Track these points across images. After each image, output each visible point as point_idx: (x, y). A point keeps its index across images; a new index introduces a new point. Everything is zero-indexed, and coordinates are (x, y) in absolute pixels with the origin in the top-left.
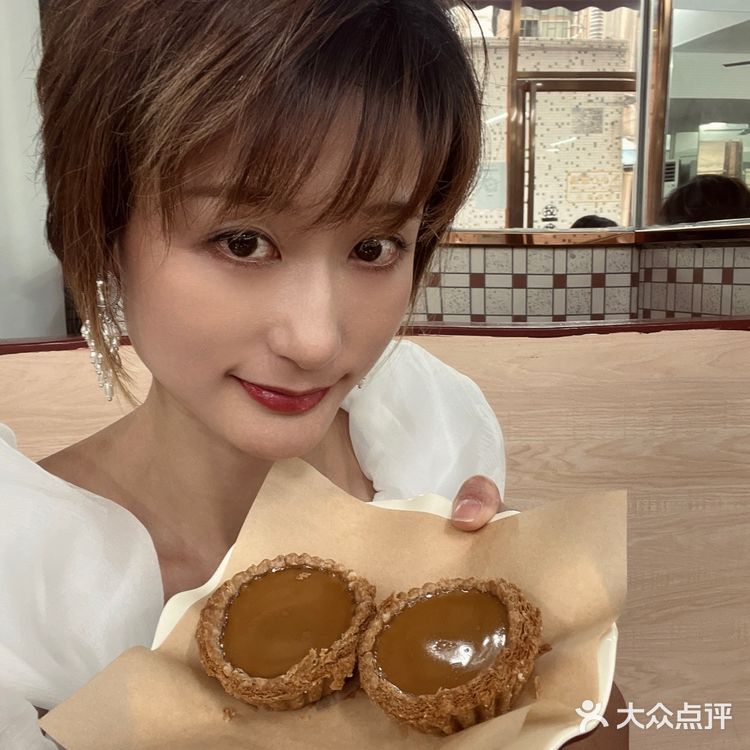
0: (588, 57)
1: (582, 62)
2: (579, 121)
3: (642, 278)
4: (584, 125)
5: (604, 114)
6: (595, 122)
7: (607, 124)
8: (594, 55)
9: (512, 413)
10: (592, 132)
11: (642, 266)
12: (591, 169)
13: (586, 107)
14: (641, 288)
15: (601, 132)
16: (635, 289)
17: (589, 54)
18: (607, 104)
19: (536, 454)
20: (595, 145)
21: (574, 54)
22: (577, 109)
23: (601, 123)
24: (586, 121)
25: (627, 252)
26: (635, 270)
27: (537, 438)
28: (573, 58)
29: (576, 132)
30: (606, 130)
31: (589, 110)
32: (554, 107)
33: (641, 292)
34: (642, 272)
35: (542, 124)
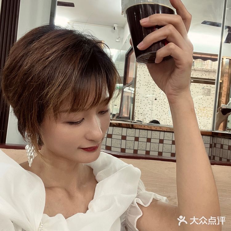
0: (207, 74)
1: (206, 75)
2: (204, 92)
3: (213, 146)
4: (205, 93)
5: (211, 90)
6: (208, 92)
7: (212, 93)
8: (209, 73)
9: (165, 184)
10: (207, 95)
11: (213, 142)
12: (206, 106)
13: (206, 88)
14: (213, 149)
15: (210, 96)
16: (211, 149)
17: (208, 73)
18: (212, 88)
19: (172, 199)
20: (208, 99)
21: (203, 72)
22: (203, 88)
23: (210, 93)
24: (206, 92)
25: (209, 137)
26: (211, 143)
27: (173, 194)
28: (203, 73)
29: (203, 95)
30: (212, 95)
31: (207, 89)
32: (197, 87)
33: (213, 150)
34: (213, 144)
35: (193, 91)
